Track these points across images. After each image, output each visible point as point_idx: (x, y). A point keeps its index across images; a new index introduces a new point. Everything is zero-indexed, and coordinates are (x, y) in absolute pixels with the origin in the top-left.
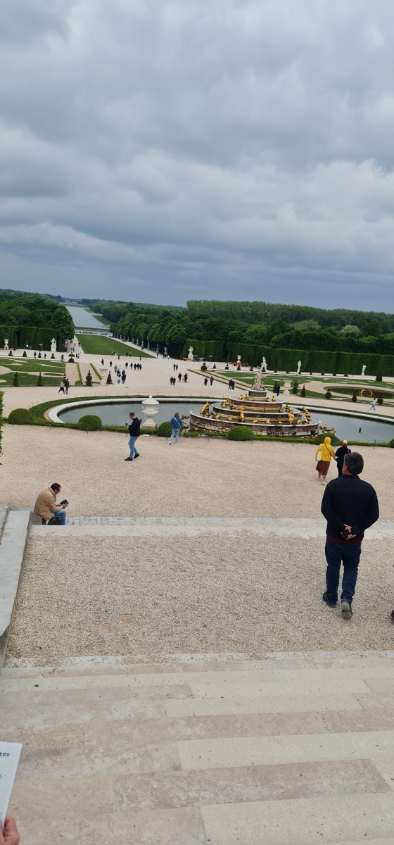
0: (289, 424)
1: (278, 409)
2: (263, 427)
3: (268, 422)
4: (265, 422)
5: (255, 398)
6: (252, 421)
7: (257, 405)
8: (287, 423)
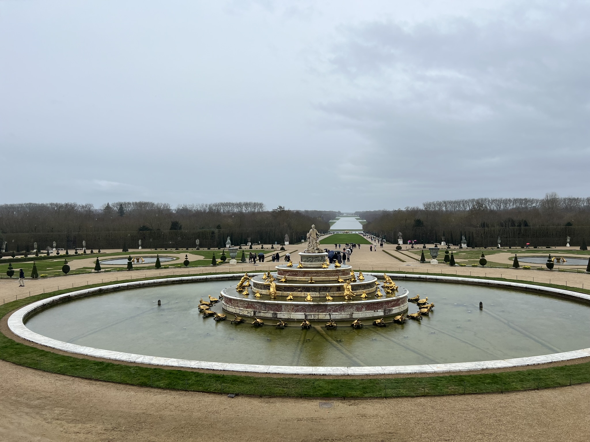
0: (344, 300)
1: (335, 278)
2: (297, 306)
3: (309, 298)
4: (304, 299)
5: (308, 264)
6: (284, 298)
7: (305, 273)
8: (342, 298)
